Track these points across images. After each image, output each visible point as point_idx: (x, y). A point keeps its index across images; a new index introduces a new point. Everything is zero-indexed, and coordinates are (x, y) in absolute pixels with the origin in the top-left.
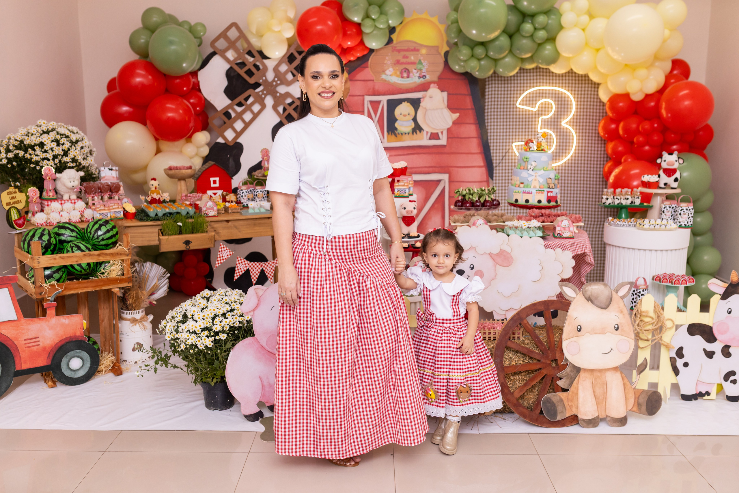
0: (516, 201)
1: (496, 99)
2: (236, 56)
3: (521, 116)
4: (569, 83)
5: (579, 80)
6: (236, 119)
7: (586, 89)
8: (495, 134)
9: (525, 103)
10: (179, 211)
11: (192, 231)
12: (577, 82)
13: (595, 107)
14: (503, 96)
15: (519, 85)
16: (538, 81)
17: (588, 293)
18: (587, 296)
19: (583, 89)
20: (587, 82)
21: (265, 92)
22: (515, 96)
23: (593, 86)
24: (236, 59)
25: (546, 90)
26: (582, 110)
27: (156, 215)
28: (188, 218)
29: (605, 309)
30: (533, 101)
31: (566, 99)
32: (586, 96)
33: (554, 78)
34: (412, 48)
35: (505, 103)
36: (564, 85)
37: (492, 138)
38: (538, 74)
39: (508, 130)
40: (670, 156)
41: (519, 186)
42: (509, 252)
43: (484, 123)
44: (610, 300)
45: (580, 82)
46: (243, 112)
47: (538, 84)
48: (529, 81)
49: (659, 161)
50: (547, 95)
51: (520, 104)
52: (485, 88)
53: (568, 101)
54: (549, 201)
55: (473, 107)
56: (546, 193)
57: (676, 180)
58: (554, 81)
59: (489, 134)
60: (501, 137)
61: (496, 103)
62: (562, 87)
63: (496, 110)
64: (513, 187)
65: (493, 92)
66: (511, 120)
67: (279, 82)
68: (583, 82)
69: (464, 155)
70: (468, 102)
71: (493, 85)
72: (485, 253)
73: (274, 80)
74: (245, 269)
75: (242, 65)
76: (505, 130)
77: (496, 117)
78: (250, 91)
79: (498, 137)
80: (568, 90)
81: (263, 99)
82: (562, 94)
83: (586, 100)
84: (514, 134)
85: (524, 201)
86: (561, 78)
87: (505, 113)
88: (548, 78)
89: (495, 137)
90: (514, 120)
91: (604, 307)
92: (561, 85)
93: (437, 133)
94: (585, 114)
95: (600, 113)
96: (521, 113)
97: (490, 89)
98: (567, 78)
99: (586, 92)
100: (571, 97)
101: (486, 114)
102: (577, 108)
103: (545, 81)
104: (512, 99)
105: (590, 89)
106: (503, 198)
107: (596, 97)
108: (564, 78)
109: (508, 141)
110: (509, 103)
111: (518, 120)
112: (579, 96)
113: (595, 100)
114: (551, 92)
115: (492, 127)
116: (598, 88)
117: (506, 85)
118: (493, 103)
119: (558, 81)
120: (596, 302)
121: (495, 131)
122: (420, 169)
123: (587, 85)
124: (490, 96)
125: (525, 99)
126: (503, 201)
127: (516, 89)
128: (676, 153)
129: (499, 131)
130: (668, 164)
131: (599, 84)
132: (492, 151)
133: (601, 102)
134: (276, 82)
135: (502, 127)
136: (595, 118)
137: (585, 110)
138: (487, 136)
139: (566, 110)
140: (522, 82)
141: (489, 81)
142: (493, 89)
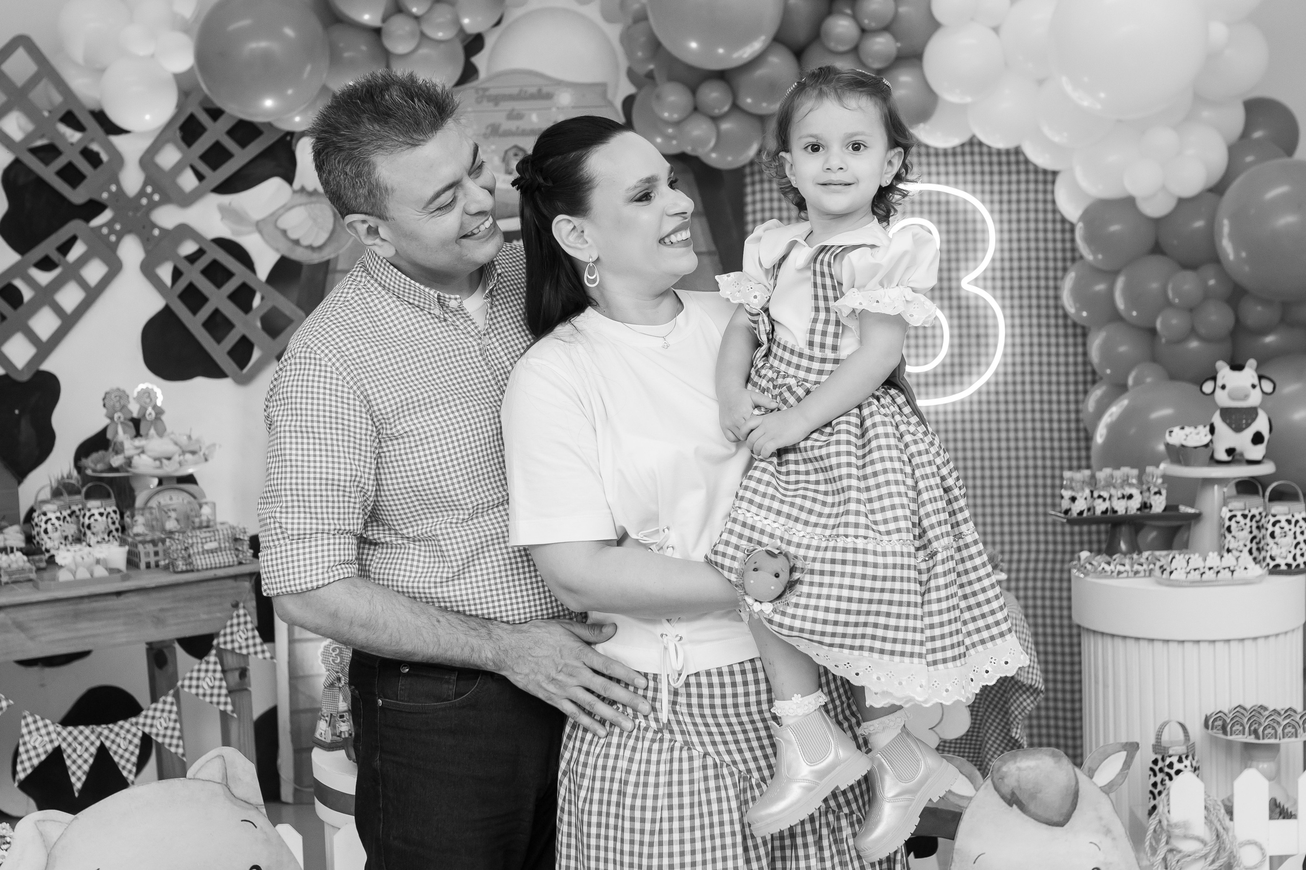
2: (30, 127)
4: (974, 173)
5: (1000, 164)
6: (35, 307)
7: (1023, 187)
12: (996, 168)
13: (1050, 236)
17: (1010, 783)
18: (1006, 791)
19: (1014, 187)
20: (1022, 167)
21: (118, 227)
23: (1041, 177)
24: (29, 137)
26: (1015, 245)
29: (1061, 824)
31: (970, 217)
32: (1023, 206)
33: (933, 160)
34: (533, 90)
36: (961, 178)
40: (1236, 374)
44: (1073, 799)
45: (1005, 168)
46: (56, 285)
50: (917, 208)
52: (743, 195)
53: (974, 221)
55: (713, 248)
57: (1258, 438)
58: (933, 169)
62: (956, 183)
67: (156, 197)
68: (1014, 168)
73: (142, 193)
74: (49, 748)
75: (48, 152)
78: (74, 226)
80: (974, 192)
81: (114, 247)
82: (956, 202)
83: (1023, 216)
86: (950, 159)
91: (1056, 819)
92: (952, 178)
94: (1024, 254)
95: (1064, 250)
97: (758, 197)
98: (968, 158)
99: (1023, 196)
100: (984, 211)
102: (1002, 241)
105: (1032, 186)
107: (1050, 206)
108: (959, 159)
112: (1005, 207)
113: (1050, 216)
114: (926, 198)
116: (1053, 182)
119: (942, 169)
120: (1032, 807)
123: (1023, 177)
130: (1232, 397)
131: (1055, 173)
133: (1064, 220)
134: (149, 196)
136: (1051, 264)
137: (1024, 245)
139: (970, 246)
141: (752, 174)
142: (767, 195)
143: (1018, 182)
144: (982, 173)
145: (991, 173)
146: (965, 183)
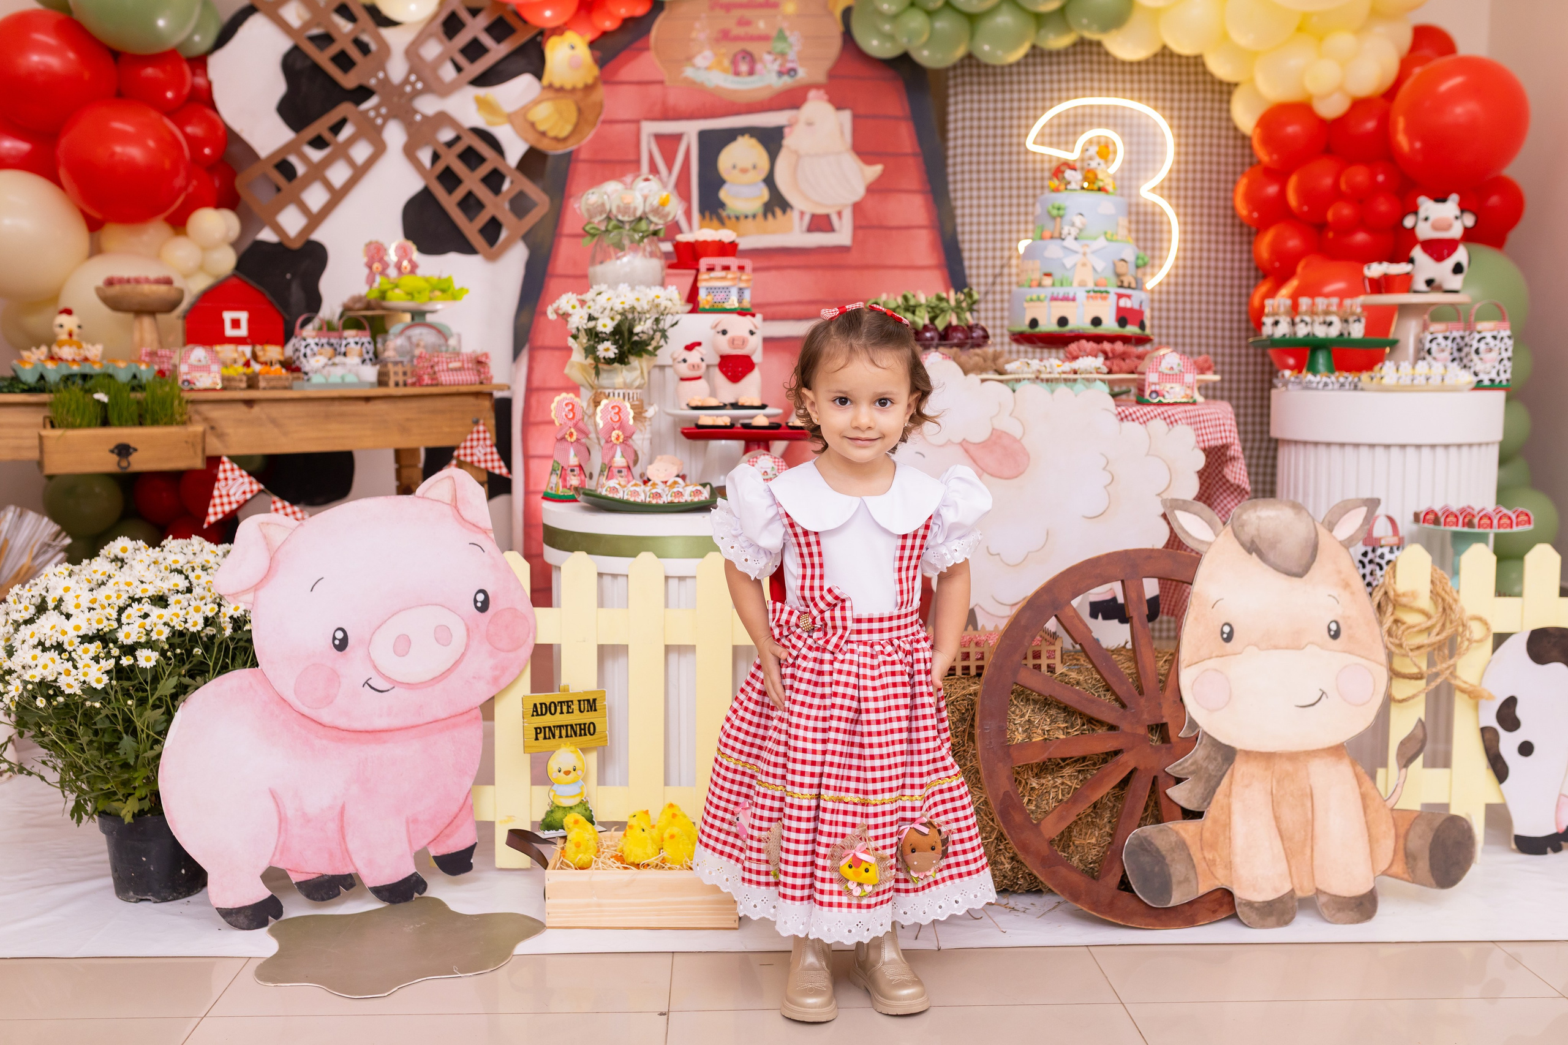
0: (1034, 323)
1: (975, 132)
2: (308, 17)
3: (1038, 175)
4: (1156, 90)
5: (1180, 82)
8: (975, 219)
9: (1047, 139)
10: (110, 371)
11: (141, 423)
12: (1176, 87)
14: (991, 123)
15: (1032, 96)
16: (1080, 84)
17: (1250, 531)
18: (1246, 538)
20: (1201, 86)
21: (384, 112)
22: (1023, 122)
23: (1217, 96)
24: (307, 26)
25: (1100, 107)
27: (42, 377)
28: (133, 389)
29: (1300, 575)
30: (1067, 134)
31: (1151, 130)
33: (1120, 76)
34: (761, 1)
35: (999, 141)
36: (1144, 95)
37: (967, 228)
38: (1079, 67)
39: (1007, 210)
40: (1440, 206)
41: (1040, 285)
42: (1017, 432)
43: (946, 192)
44: (1313, 550)
45: (1185, 87)
46: (327, 162)
47: (1080, 93)
48: (1056, 86)
49: (1409, 222)
50: (1103, 121)
51: (1035, 143)
52: (946, 104)
53: (1155, 135)
54: (1122, 321)
55: (918, 150)
56: (1112, 298)
57: (1458, 269)
58: (1120, 86)
59: (959, 220)
60: (991, 228)
61: (975, 141)
62: (1140, 100)
63: (975, 159)
64: (1025, 290)
65: (968, 115)
66: (1014, 184)
67: (419, 86)
68: (1193, 87)
69: (897, 272)
70: (905, 137)
71: (968, 97)
72: (949, 442)
73: (406, 81)
75: (324, 40)
76: (999, 210)
77: (975, 176)
78: (344, 109)
79: (983, 228)
80: (1156, 108)
81: (379, 129)
82: (1139, 117)
84: (1022, 218)
85: (1054, 320)
86: (1135, 76)
87: (998, 167)
88: (1104, 76)
89: (975, 228)
90: (1022, 184)
91: (1295, 570)
93: (827, 217)
96: (1038, 166)
97: (960, 105)
98: (1152, 75)
100: (1163, 124)
101: (950, 170)
102: (1178, 154)
103: (1096, 85)
104: (1015, 131)
105: (1209, 104)
106: (998, 323)
107: (1224, 123)
108: (1144, 75)
109: (1006, 236)
110: (1007, 140)
111: (1030, 183)
112: (1183, 122)
113: (1223, 133)
115: (967, 202)
116: (1229, 102)
117: (999, 96)
118: (967, 141)
119: (1128, 86)
120: (1271, 556)
121: (975, 211)
122: (786, 308)
123: (1201, 96)
124: (960, 124)
125: (1047, 131)
126: (998, 331)
127: (1024, 104)
128: (1454, 198)
129: (983, 211)
130: (1435, 228)
131: (1231, 86)
132: (966, 263)
133: (1237, 136)
134: (413, 85)
135: (991, 202)
138: (955, 226)
139: (1150, 157)
140: (1039, 86)
141: (955, 77)
142: (968, 106)
143: (1196, 100)
144: (1164, 91)
145: (1172, 91)
146: (1148, 99)
